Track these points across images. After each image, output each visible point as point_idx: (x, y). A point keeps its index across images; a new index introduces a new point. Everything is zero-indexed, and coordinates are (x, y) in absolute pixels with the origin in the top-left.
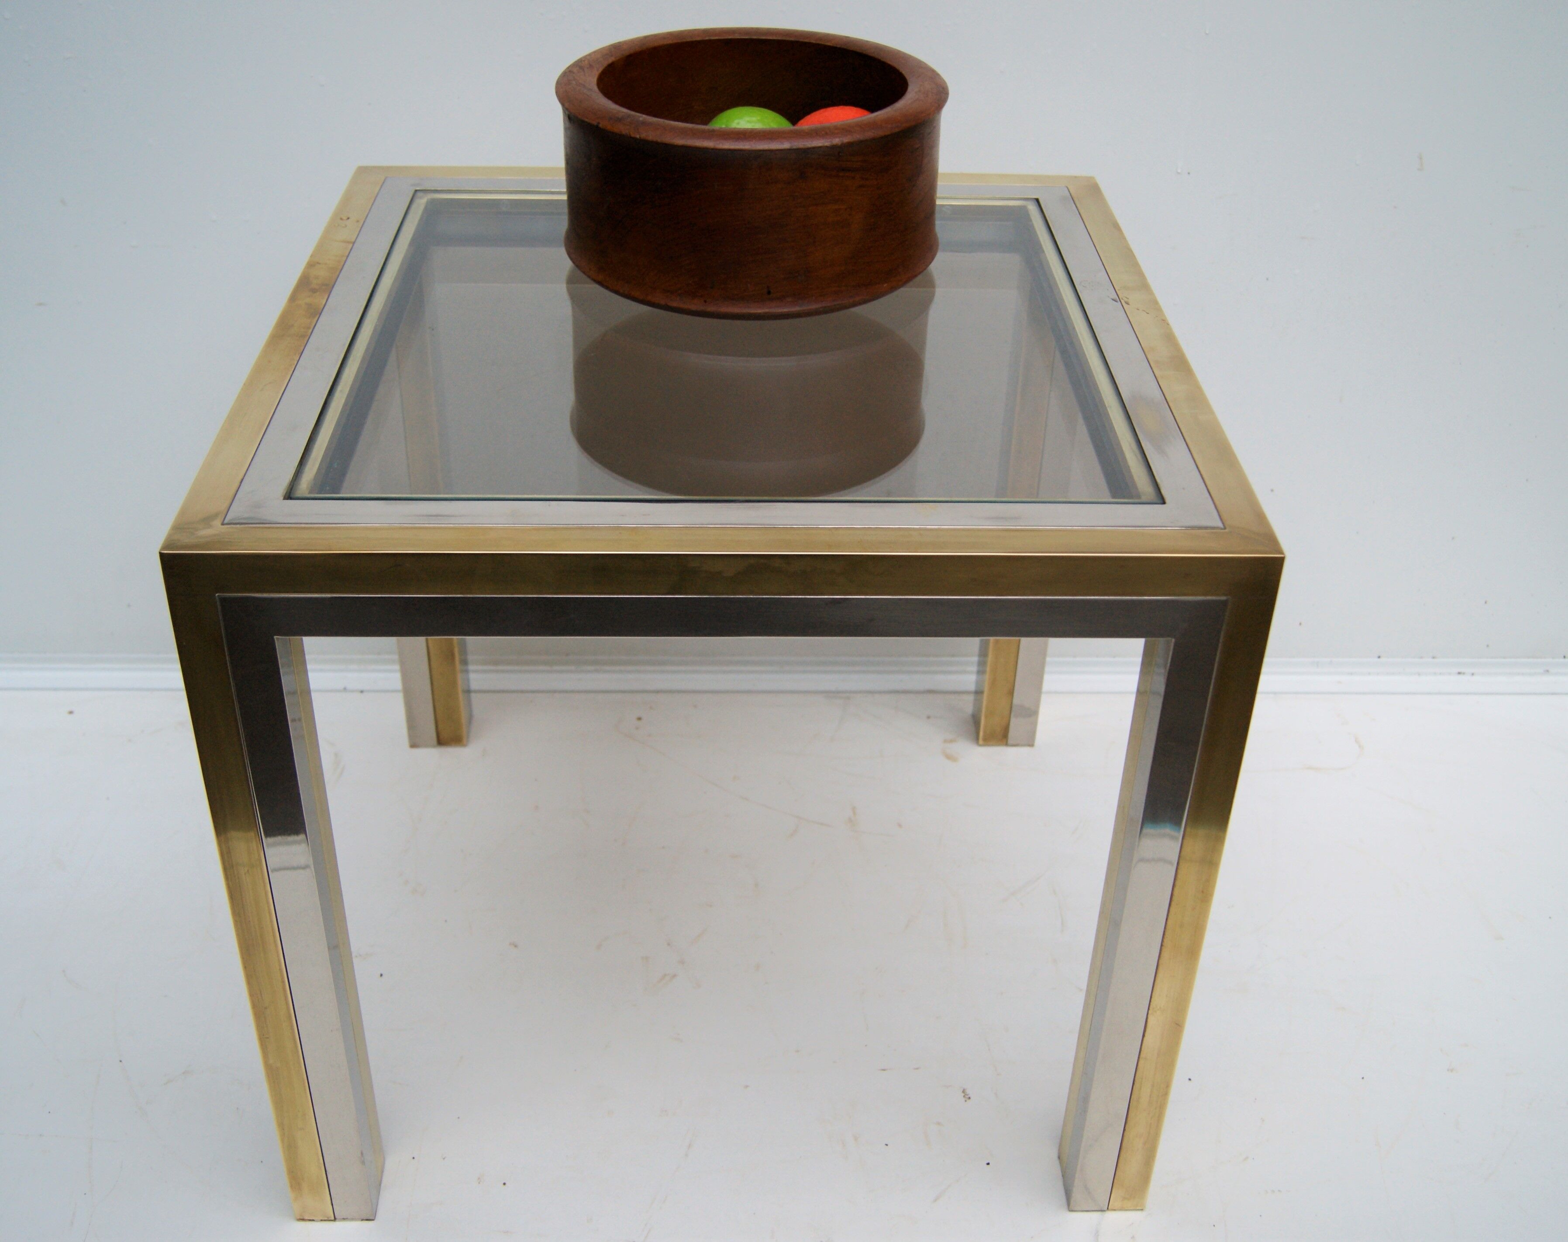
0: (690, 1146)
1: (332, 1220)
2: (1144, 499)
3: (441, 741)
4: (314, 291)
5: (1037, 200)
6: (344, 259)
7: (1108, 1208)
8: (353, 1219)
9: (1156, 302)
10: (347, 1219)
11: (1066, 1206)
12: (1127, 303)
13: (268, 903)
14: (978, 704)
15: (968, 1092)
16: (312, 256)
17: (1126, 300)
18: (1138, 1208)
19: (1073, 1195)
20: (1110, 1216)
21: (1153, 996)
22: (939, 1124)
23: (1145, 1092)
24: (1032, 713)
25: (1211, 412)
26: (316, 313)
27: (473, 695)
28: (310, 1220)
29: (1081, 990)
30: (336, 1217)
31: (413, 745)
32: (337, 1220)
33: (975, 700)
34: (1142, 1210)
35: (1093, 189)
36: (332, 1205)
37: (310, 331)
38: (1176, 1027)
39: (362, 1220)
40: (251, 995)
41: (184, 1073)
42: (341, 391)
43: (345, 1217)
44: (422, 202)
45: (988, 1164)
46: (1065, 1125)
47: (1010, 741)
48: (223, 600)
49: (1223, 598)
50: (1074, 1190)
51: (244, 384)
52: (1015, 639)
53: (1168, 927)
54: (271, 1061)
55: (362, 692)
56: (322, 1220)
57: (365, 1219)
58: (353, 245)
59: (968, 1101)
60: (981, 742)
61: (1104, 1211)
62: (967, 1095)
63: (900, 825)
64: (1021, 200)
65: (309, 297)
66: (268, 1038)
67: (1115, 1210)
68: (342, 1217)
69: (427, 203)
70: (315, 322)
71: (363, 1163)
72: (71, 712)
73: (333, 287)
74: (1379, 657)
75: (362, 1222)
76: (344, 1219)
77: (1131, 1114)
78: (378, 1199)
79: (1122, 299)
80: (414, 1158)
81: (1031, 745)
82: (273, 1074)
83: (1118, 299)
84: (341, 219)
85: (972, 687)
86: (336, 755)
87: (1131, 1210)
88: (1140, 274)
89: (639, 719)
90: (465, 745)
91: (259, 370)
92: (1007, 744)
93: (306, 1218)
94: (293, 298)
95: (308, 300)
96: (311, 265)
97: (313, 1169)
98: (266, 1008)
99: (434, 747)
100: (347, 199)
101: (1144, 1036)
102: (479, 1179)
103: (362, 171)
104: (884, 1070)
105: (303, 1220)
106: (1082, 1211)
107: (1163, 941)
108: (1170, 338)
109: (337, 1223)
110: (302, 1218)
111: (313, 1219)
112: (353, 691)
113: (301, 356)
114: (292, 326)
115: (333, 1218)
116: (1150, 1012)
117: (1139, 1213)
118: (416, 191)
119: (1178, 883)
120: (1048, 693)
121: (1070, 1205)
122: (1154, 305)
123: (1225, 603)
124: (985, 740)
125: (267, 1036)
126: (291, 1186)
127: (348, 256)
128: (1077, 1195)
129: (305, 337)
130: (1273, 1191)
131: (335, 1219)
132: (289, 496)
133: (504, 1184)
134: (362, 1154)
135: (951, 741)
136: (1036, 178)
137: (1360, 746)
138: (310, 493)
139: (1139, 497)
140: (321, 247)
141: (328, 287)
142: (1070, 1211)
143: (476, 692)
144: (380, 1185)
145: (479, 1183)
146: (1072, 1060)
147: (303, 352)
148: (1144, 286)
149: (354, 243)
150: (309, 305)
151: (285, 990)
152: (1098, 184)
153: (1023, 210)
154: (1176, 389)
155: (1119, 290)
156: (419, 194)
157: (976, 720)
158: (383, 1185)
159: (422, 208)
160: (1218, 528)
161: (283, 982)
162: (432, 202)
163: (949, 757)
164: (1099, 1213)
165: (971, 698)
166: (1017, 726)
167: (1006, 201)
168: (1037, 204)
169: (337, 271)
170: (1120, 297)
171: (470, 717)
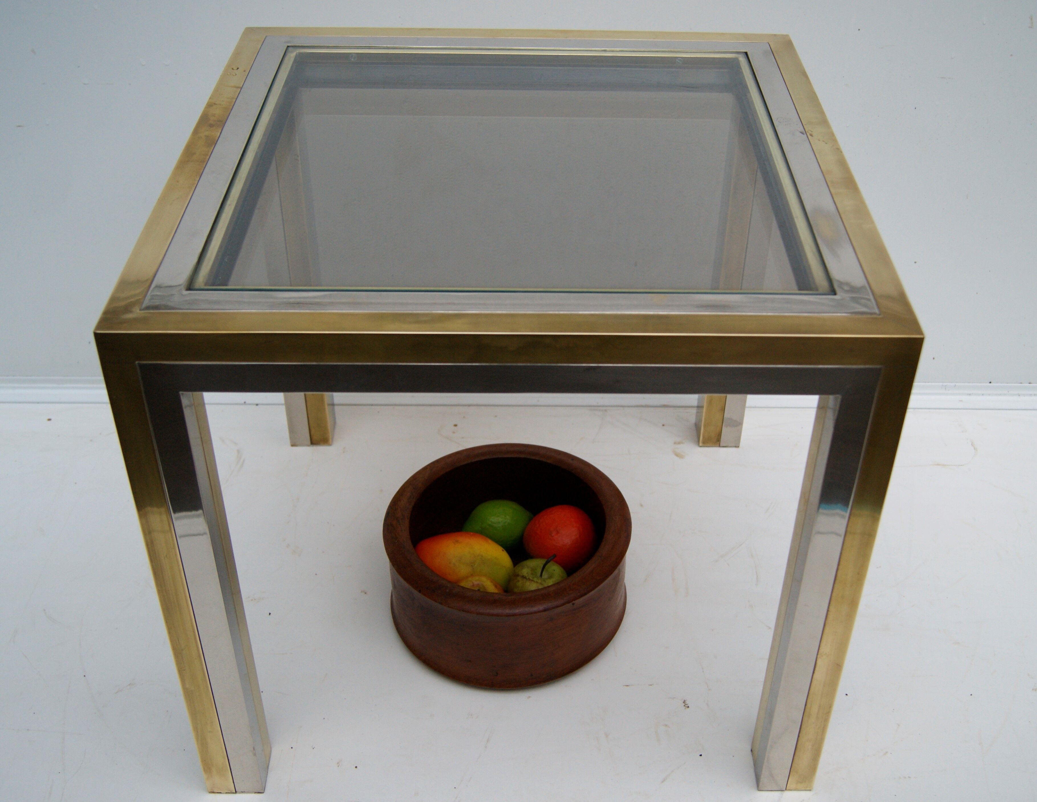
0: (488, 741)
1: (233, 793)
2: (821, 291)
3: (313, 442)
4: (211, 126)
5: (746, 53)
6: (234, 100)
7: (786, 789)
8: (248, 792)
9: (833, 135)
10: (244, 792)
11: (756, 785)
12: (811, 135)
13: (181, 578)
14: (699, 415)
15: (687, 702)
16: (210, 98)
17: (810, 132)
18: (807, 789)
19: (761, 780)
20: (787, 793)
21: (821, 646)
22: (666, 725)
23: (814, 709)
24: (738, 424)
25: (872, 222)
26: (212, 143)
27: (336, 407)
28: (218, 793)
29: (770, 628)
30: (237, 790)
31: (293, 445)
32: (237, 793)
33: (697, 412)
34: (810, 790)
35: (788, 44)
36: (234, 783)
37: (208, 157)
38: (837, 667)
39: (255, 793)
40: (172, 641)
41: (129, 685)
42: (230, 205)
43: (243, 791)
44: (292, 55)
45: (701, 755)
46: (756, 730)
47: (722, 444)
48: (141, 366)
49: (878, 367)
50: (762, 776)
51: (159, 199)
52: (723, 395)
53: (833, 598)
54: (187, 686)
55: (257, 405)
56: (226, 793)
57: (257, 792)
58: (241, 90)
59: (687, 709)
60: (701, 444)
61: (783, 791)
62: (687, 705)
63: (641, 505)
64: (734, 53)
65: (208, 130)
66: (184, 670)
67: (791, 790)
68: (241, 791)
69: (296, 56)
70: (212, 150)
71: (255, 754)
72: (49, 420)
73: (226, 123)
74: (990, 383)
75: (255, 794)
76: (242, 792)
77: (803, 726)
78: (267, 777)
79: (808, 132)
80: (292, 748)
81: (737, 446)
82: (189, 695)
83: (804, 132)
84: (233, 69)
85: (695, 403)
86: (238, 451)
87: (803, 790)
88: (822, 112)
89: (455, 425)
90: (330, 445)
91: (170, 188)
92: (720, 446)
93: (215, 791)
94: (196, 132)
95: (207, 133)
96: (210, 105)
97: (220, 759)
98: (182, 650)
99: (308, 446)
100: (237, 54)
101: (814, 672)
102: (338, 763)
103: (249, 31)
104: (628, 686)
105: (213, 792)
106: (768, 791)
107: (828, 607)
108: (842, 163)
109: (237, 795)
110: (212, 791)
111: (221, 792)
112: (250, 404)
113: (200, 178)
114: (195, 154)
115: (234, 792)
116: (819, 656)
117: (808, 792)
118: (288, 46)
119: (841, 567)
120: (750, 407)
121: (759, 786)
122: (831, 138)
123: (880, 369)
124: (704, 443)
125: (184, 669)
126: (204, 770)
127: (237, 99)
128: (764, 779)
129: (204, 162)
130: (905, 777)
131: (236, 792)
132: (190, 287)
133: (356, 767)
134: (254, 749)
135: (679, 443)
136: (745, 36)
137: (975, 449)
138: (206, 285)
139: (817, 290)
140: (217, 91)
141: (222, 123)
142: (759, 790)
143: (338, 405)
144: (268, 767)
145: (338, 766)
146: (763, 679)
147: (202, 174)
148: (824, 122)
149: (241, 88)
150: (207, 137)
151: (195, 638)
152: (791, 41)
153: (736, 60)
154: (846, 204)
155: (805, 125)
156: (290, 49)
157: (697, 427)
158: (270, 767)
159: (292, 60)
160: (875, 314)
161: (194, 632)
162: (300, 55)
163: (677, 455)
164: (780, 792)
165: (694, 411)
166: (726, 433)
167: (723, 54)
168: (746, 57)
169: (228, 110)
170: (806, 131)
171: (335, 423)
